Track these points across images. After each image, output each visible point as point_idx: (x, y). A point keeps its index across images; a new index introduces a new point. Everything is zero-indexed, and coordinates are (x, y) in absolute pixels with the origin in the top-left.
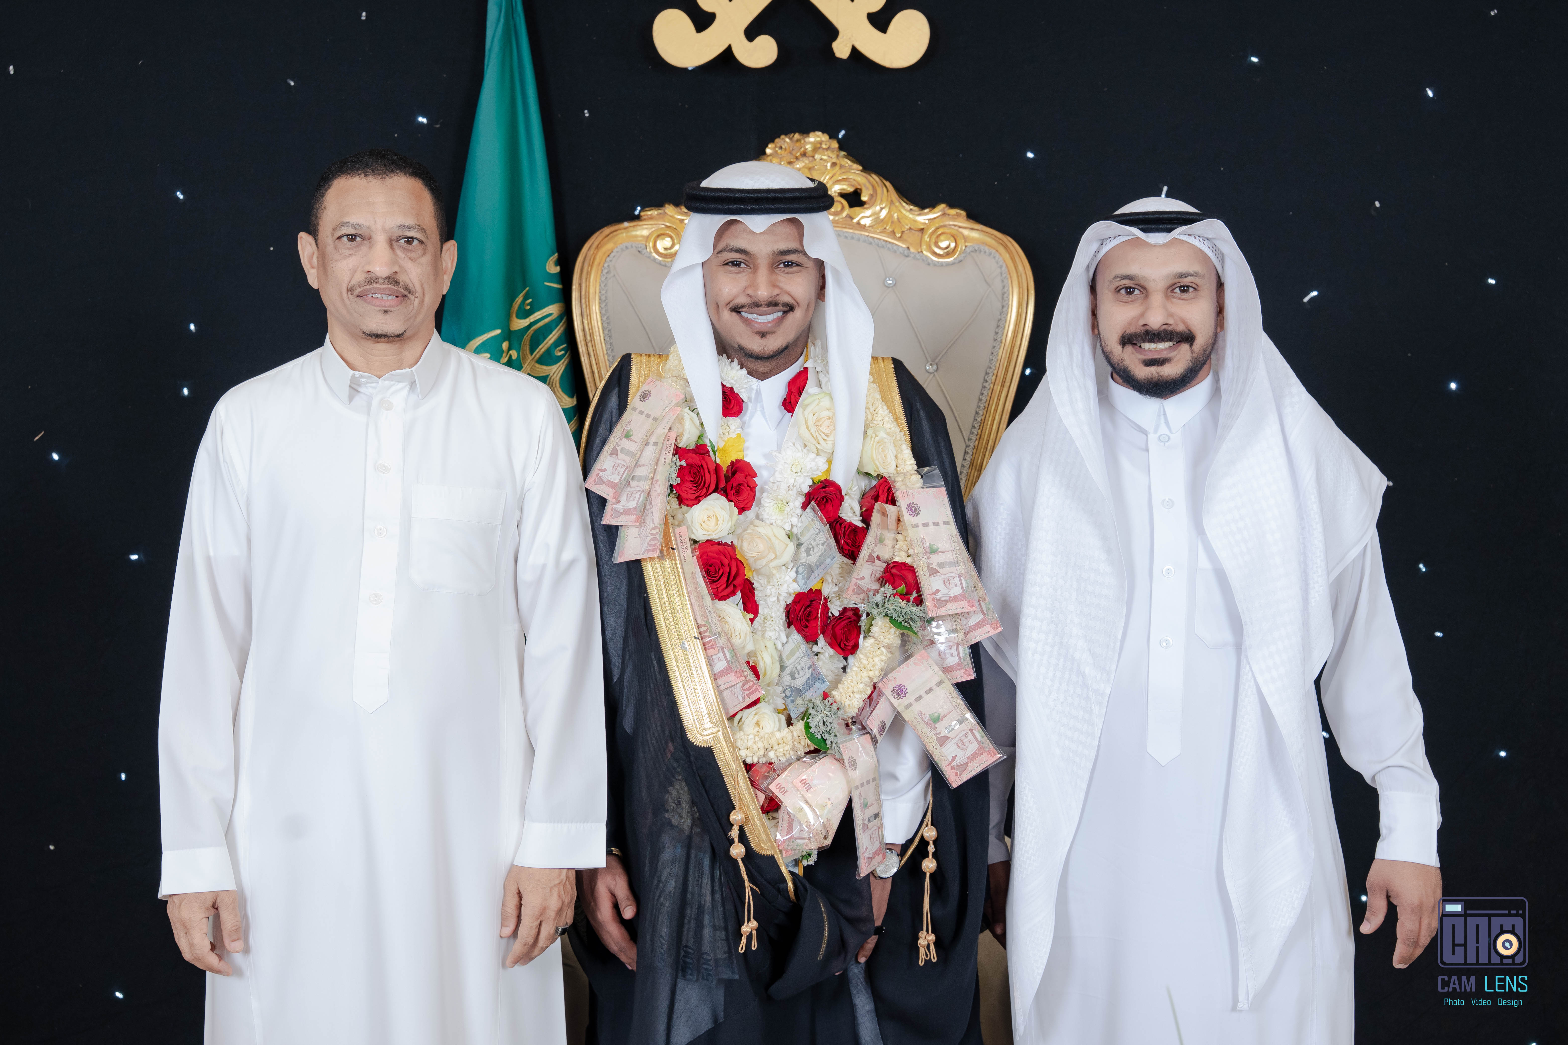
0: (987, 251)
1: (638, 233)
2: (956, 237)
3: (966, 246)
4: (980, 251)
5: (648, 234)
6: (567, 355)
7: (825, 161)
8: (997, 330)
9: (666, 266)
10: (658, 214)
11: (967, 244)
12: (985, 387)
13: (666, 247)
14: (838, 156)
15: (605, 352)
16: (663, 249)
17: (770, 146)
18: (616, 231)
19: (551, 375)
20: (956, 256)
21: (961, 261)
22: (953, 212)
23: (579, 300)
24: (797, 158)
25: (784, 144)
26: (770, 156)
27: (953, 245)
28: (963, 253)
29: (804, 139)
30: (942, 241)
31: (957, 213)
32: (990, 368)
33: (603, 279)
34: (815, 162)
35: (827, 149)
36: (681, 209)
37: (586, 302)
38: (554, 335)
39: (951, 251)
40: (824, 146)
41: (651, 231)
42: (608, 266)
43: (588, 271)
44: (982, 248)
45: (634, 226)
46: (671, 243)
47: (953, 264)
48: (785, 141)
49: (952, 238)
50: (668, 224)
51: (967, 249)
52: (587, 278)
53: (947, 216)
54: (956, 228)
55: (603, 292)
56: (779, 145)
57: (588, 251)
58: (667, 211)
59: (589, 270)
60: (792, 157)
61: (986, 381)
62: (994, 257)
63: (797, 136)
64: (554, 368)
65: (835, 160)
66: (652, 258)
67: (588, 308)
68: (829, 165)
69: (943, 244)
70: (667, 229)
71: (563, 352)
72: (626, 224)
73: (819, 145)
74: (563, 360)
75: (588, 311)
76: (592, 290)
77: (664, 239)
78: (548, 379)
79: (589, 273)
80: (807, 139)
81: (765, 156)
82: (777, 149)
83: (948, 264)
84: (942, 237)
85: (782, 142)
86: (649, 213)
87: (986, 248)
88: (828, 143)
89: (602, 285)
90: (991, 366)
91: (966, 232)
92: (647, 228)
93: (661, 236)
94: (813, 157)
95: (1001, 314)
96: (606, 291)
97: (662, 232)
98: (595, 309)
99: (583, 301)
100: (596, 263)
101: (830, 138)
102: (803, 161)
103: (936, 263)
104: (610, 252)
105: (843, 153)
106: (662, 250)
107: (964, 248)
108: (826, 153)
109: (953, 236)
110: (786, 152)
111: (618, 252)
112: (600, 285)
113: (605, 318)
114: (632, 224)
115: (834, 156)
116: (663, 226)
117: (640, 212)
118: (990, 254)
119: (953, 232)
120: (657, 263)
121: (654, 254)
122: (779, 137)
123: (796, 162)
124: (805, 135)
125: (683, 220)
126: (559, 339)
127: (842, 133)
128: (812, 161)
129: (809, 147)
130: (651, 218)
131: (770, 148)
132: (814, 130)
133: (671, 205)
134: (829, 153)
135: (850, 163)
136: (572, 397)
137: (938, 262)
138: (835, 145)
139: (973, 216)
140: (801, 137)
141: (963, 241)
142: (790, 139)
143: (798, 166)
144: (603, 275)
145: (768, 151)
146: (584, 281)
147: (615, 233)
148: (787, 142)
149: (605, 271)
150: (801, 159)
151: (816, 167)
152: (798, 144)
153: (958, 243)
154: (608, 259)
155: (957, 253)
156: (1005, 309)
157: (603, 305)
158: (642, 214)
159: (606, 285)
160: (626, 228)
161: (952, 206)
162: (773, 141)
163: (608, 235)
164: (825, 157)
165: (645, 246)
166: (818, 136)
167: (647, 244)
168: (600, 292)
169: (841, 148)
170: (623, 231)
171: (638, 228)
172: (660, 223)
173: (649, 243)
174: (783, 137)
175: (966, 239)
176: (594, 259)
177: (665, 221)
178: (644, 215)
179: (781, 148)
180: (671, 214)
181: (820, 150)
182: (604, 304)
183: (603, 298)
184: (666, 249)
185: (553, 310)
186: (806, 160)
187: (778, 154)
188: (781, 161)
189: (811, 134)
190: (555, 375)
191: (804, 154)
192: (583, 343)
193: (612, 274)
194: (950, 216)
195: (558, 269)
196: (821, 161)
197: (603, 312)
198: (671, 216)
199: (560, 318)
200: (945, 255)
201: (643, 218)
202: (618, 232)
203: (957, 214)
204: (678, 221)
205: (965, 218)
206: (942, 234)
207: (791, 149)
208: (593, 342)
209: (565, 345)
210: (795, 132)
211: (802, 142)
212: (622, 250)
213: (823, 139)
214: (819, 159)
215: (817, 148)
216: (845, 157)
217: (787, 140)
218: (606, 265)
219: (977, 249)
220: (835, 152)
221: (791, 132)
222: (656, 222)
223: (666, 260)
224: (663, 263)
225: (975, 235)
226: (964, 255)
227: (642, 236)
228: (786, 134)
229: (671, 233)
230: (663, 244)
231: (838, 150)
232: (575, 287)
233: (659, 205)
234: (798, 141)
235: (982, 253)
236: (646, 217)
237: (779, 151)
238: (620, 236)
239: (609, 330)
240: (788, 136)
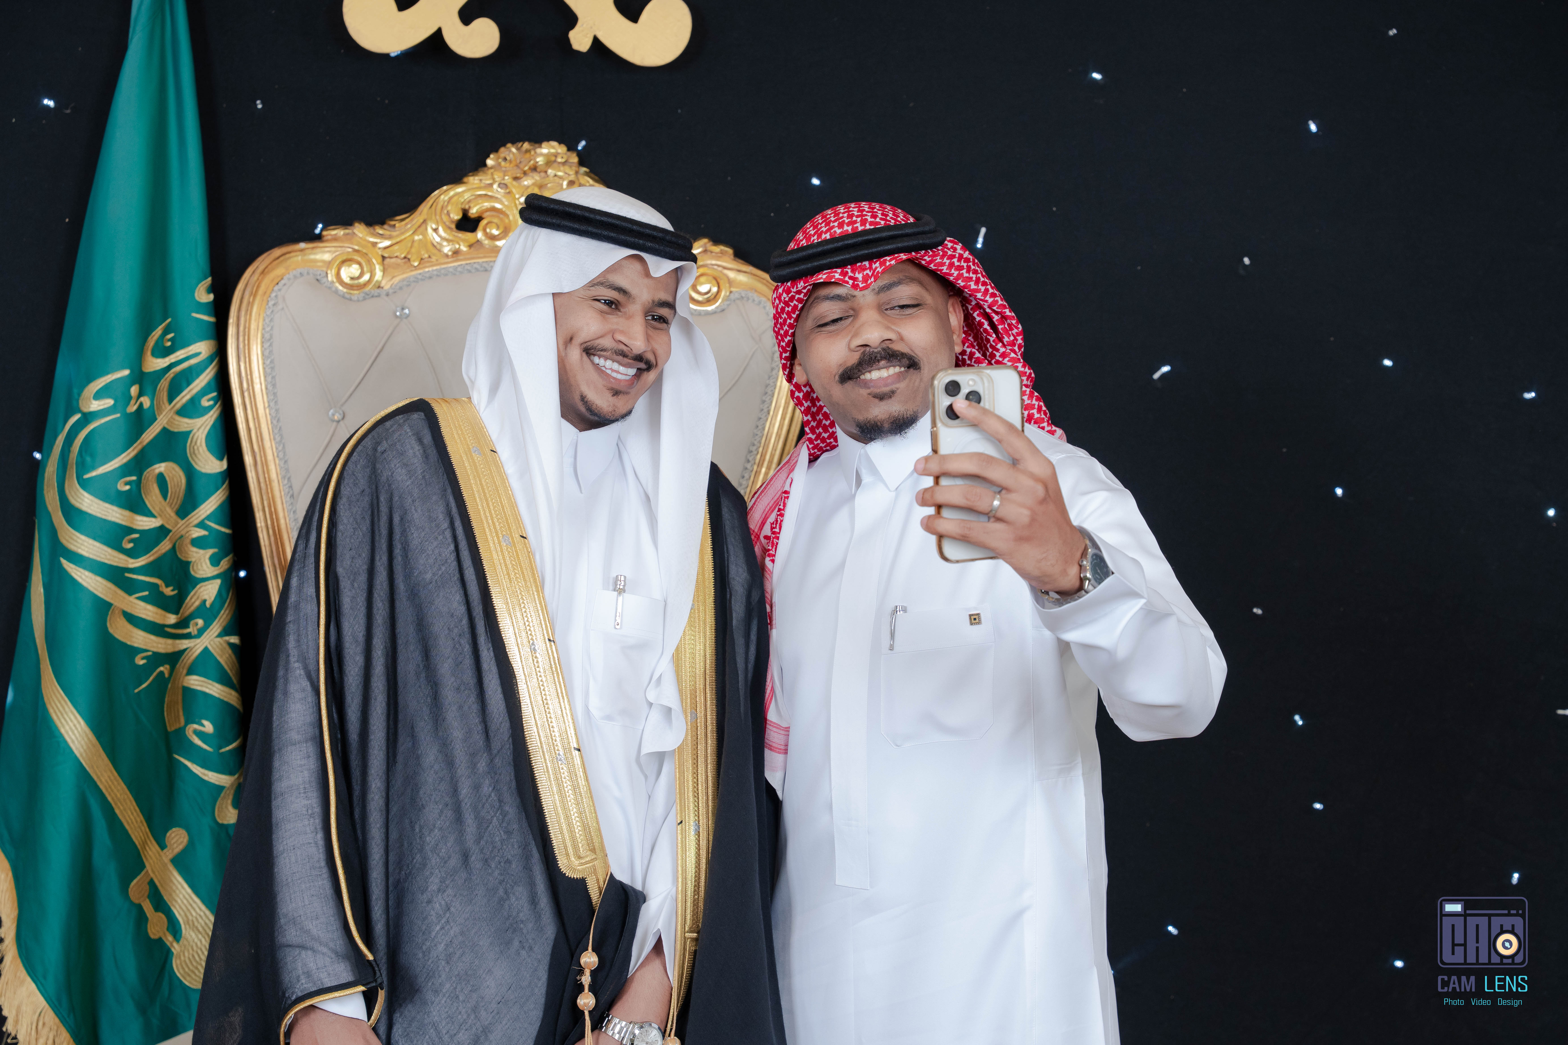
0: (756, 299)
1: (318, 257)
2: (719, 280)
3: (731, 292)
4: (748, 299)
5: (330, 259)
6: (217, 406)
7: (561, 178)
8: (764, 398)
9: (351, 300)
10: (345, 235)
11: (732, 289)
12: (746, 469)
13: (352, 276)
14: (577, 173)
15: (267, 405)
16: (349, 279)
17: (492, 156)
18: (289, 253)
19: (195, 431)
20: (717, 304)
21: (723, 310)
22: (717, 249)
23: (236, 337)
24: (525, 173)
25: (509, 155)
26: (492, 168)
27: (715, 289)
28: (727, 300)
29: (534, 149)
30: (702, 284)
31: (721, 250)
32: (754, 445)
33: (268, 313)
34: (547, 179)
35: (564, 164)
36: (374, 229)
37: (244, 340)
38: (201, 381)
39: (713, 297)
40: (559, 160)
41: (334, 255)
42: (276, 296)
43: (249, 303)
44: (750, 294)
45: (313, 248)
46: (359, 271)
47: (714, 313)
48: (511, 151)
49: (714, 282)
50: (356, 248)
51: (732, 294)
52: (247, 310)
53: (709, 253)
54: (720, 269)
55: (268, 329)
56: (502, 155)
57: (251, 276)
58: (356, 231)
59: (251, 300)
60: (519, 171)
61: (748, 461)
62: (764, 307)
63: (526, 145)
64: (199, 422)
65: (572, 178)
66: (334, 289)
67: (247, 347)
68: (565, 183)
69: (703, 288)
70: (355, 253)
71: (211, 403)
72: (302, 245)
73: (553, 158)
74: (212, 413)
75: (247, 351)
76: (253, 326)
77: (350, 266)
78: (191, 436)
79: (250, 304)
80: (538, 150)
81: (486, 169)
82: (500, 160)
83: (707, 313)
84: (702, 279)
85: (507, 153)
86: (334, 232)
87: (755, 296)
88: (565, 157)
89: (267, 321)
90: (756, 443)
91: (731, 275)
92: (329, 252)
93: (347, 261)
94: (546, 172)
95: (769, 378)
96: (272, 328)
97: (350, 257)
98: (256, 351)
99: (241, 339)
100: (261, 292)
101: (569, 150)
102: (533, 177)
103: (693, 312)
104: (279, 279)
105: (584, 169)
106: (346, 280)
107: (728, 294)
108: (562, 168)
109: (715, 279)
110: (512, 165)
111: (289, 279)
112: (264, 320)
113: (268, 362)
114: (310, 245)
115: (572, 173)
116: (350, 250)
117: (322, 230)
118: (760, 303)
119: (716, 274)
120: (340, 295)
121: (337, 285)
122: (504, 145)
123: (524, 178)
124: (537, 145)
125: (377, 243)
126: (209, 384)
127: (582, 145)
128: (544, 178)
129: (540, 160)
130: (335, 239)
131: (492, 159)
132: (548, 140)
133: (362, 224)
134: (567, 169)
135: (591, 182)
136: (221, 459)
137: (696, 310)
138: (575, 159)
139: (742, 255)
140: (532, 147)
141: (727, 285)
142: (518, 149)
143: (526, 183)
144: (269, 308)
145: (489, 162)
146: (243, 313)
147: (287, 256)
148: (513, 153)
149: (271, 303)
150: (531, 174)
151: (549, 185)
152: (528, 155)
153: (722, 287)
154: (276, 288)
155: (720, 301)
156: (774, 372)
157: (266, 345)
158: (324, 233)
159: (271, 320)
160: (302, 250)
161: (716, 241)
162: (496, 150)
163: (278, 258)
164: (560, 174)
165: (325, 274)
166: (553, 147)
167: (329, 272)
168: (264, 329)
169: (582, 163)
170: (298, 253)
171: (319, 250)
172: (346, 245)
173: (331, 271)
174: (509, 145)
175: (730, 282)
176: (258, 287)
177: (352, 243)
178: (327, 235)
179: (505, 159)
180: (361, 235)
181: (555, 165)
182: (268, 344)
183: (267, 336)
184: (352, 279)
185: (202, 348)
186: (537, 177)
187: (501, 167)
188: (505, 176)
189: (544, 144)
190: (201, 431)
191: (534, 169)
192: (238, 391)
193: (280, 307)
194: (714, 254)
195: (211, 297)
196: (556, 178)
197: (267, 353)
198: (361, 238)
199: (211, 359)
200: (705, 301)
201: (325, 238)
202: (292, 254)
203: (722, 252)
204: (370, 245)
205: (732, 257)
206: (702, 275)
207: (518, 161)
208: (251, 391)
209: (215, 394)
210: (523, 140)
211: (533, 153)
212: (295, 277)
213: (560, 151)
214: (552, 175)
215: (549, 163)
216: (586, 174)
217: (514, 150)
218: (273, 295)
219: (744, 296)
220: (574, 168)
221: (520, 141)
222: (341, 245)
223: (352, 292)
224: (347, 296)
225: (742, 278)
226: (728, 303)
227: (323, 261)
228: (513, 143)
229: (359, 259)
230: (349, 272)
231: (576, 165)
232: (232, 321)
233: (347, 222)
234: (527, 151)
235: (750, 301)
236: (329, 237)
237: (503, 163)
238: (295, 259)
239: (273, 378)
240: (515, 145)
